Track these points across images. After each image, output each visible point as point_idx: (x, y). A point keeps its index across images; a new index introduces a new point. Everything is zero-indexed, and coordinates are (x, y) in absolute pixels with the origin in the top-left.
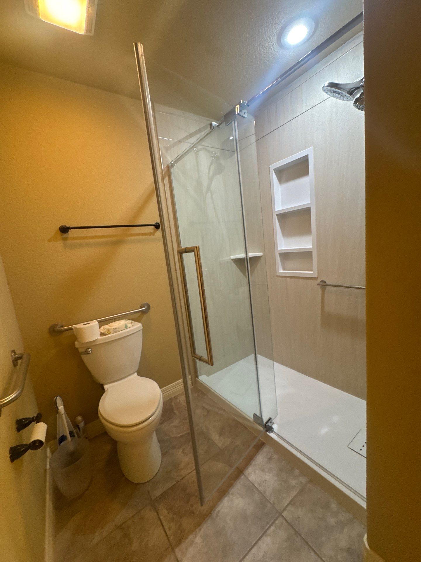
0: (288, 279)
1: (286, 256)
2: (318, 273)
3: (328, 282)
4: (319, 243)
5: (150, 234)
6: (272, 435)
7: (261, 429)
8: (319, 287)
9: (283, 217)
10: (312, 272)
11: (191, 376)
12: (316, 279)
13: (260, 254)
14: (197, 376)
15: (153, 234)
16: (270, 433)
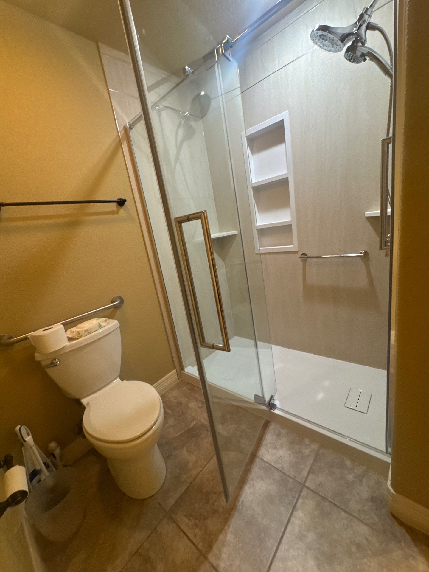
0: (267, 256)
1: (263, 232)
2: (299, 247)
3: (309, 254)
4: (299, 215)
5: (113, 213)
6: (276, 411)
7: (264, 408)
8: (300, 259)
9: (258, 189)
10: (293, 246)
11: (176, 370)
12: (296, 252)
13: (236, 232)
14: (182, 368)
15: (117, 212)
16: (274, 410)
